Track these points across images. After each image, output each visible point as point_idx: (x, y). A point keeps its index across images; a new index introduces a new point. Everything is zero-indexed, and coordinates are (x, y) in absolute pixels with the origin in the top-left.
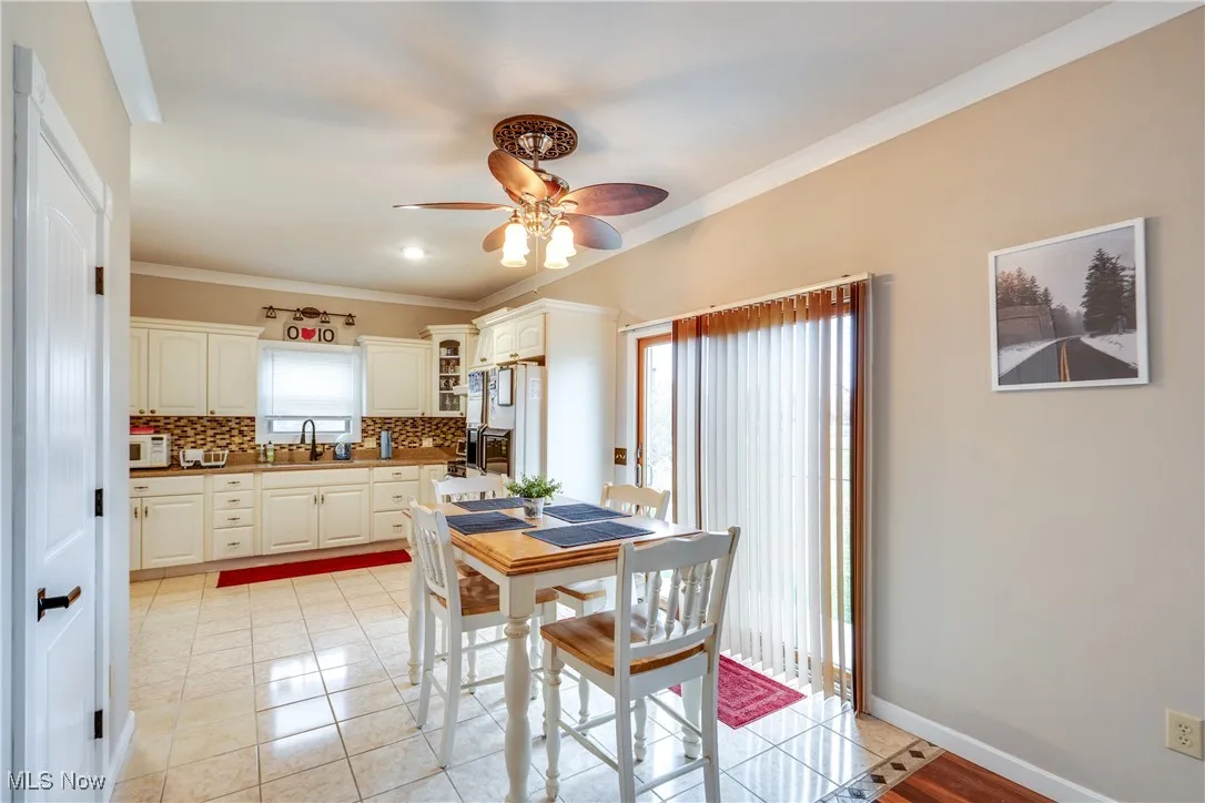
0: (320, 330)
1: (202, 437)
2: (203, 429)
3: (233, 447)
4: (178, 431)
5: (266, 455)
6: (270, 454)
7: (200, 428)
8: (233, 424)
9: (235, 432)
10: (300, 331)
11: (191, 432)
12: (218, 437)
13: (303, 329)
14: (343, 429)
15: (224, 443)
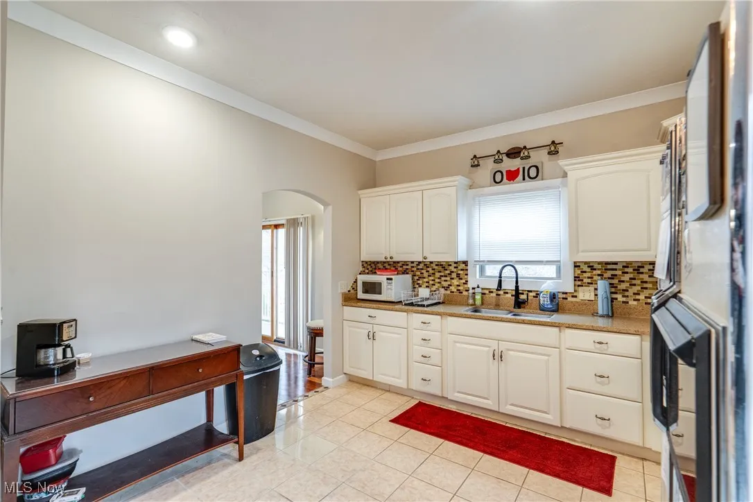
0: (524, 168)
1: (432, 278)
2: (433, 272)
3: (453, 288)
4: (418, 273)
5: (474, 299)
6: (478, 297)
7: (431, 271)
8: (452, 268)
9: (454, 275)
10: (505, 174)
11: (426, 275)
12: (443, 278)
13: (507, 171)
14: (554, 276)
15: (445, 284)
